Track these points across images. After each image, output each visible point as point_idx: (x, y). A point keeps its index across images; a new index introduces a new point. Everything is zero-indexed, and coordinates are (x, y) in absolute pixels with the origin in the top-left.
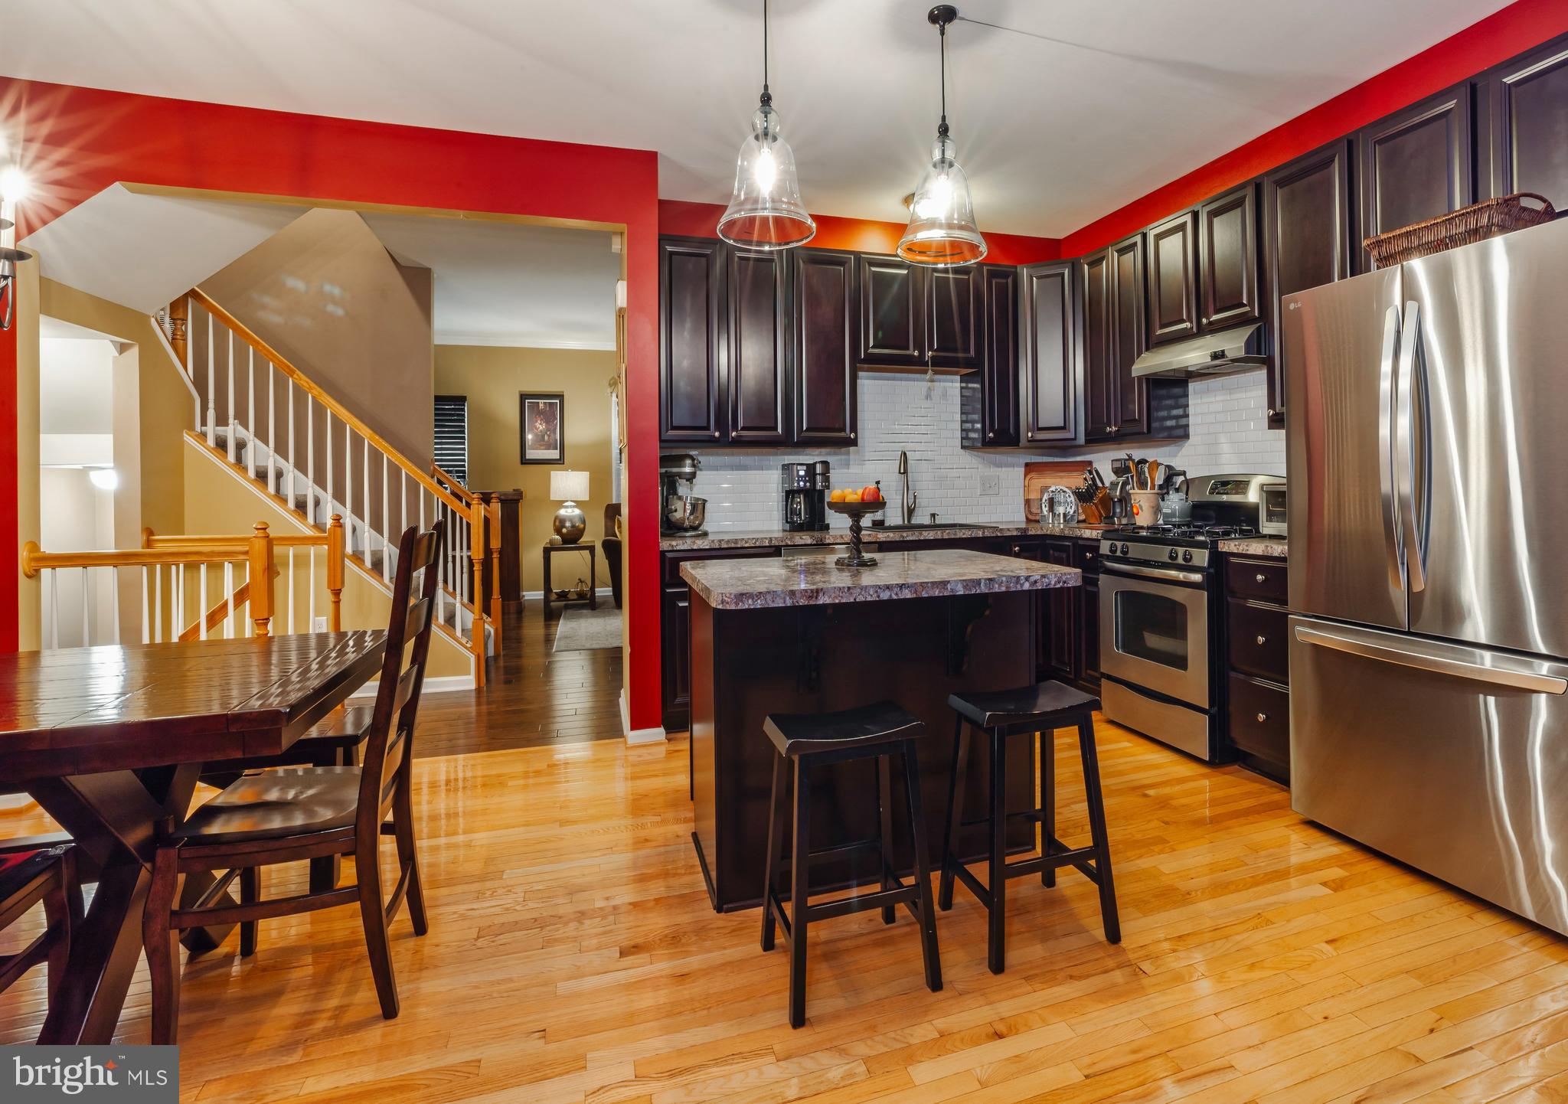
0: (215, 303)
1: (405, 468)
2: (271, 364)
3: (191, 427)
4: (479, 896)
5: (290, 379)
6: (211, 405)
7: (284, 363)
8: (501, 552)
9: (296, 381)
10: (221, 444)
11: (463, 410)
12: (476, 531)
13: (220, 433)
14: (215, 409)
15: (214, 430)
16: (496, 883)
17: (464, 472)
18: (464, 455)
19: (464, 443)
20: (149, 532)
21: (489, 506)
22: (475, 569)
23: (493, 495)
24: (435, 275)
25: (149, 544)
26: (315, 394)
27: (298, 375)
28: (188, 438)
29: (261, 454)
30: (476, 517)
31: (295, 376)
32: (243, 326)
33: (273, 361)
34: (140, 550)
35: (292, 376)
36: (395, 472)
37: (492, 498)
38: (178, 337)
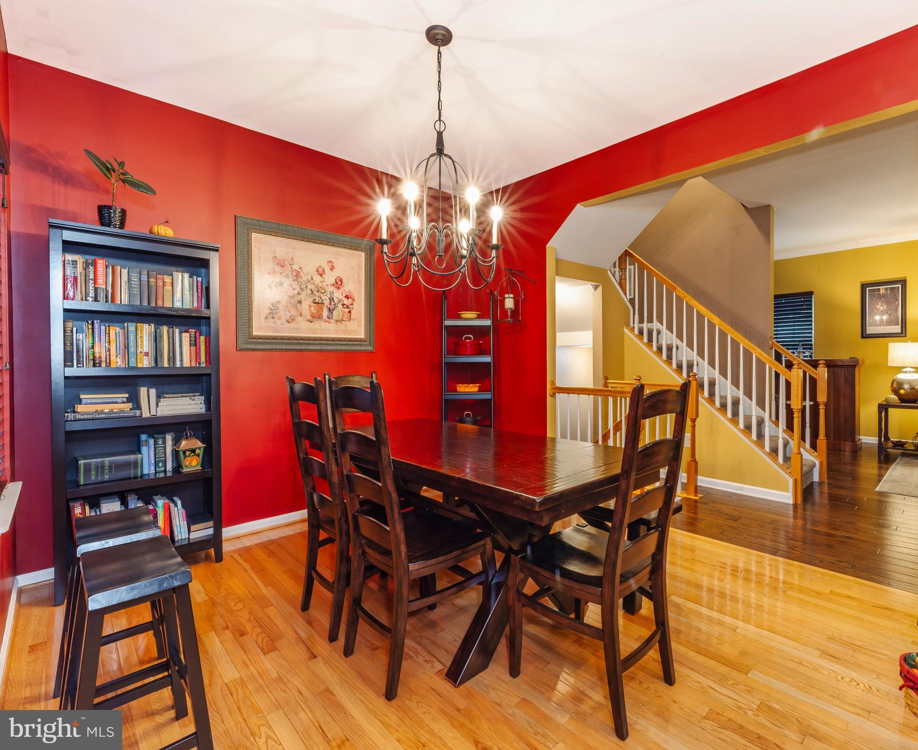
0: (638, 257)
1: (742, 343)
2: (664, 286)
3: (628, 325)
4: (722, 679)
5: (674, 293)
6: (637, 312)
7: (671, 284)
8: (827, 405)
9: (677, 294)
10: (641, 332)
11: (811, 301)
12: (796, 388)
13: (650, 327)
14: (638, 314)
15: (647, 325)
16: (741, 677)
17: (811, 345)
18: (811, 333)
19: (811, 325)
20: (606, 378)
21: (816, 370)
22: (794, 416)
23: (820, 362)
24: (775, 209)
25: (606, 385)
26: (688, 299)
27: (678, 290)
28: (626, 330)
29: (667, 338)
30: (795, 378)
31: (676, 291)
32: (651, 267)
33: (665, 284)
34: (602, 388)
35: (675, 291)
36: (735, 344)
37: (819, 364)
38: (623, 278)
